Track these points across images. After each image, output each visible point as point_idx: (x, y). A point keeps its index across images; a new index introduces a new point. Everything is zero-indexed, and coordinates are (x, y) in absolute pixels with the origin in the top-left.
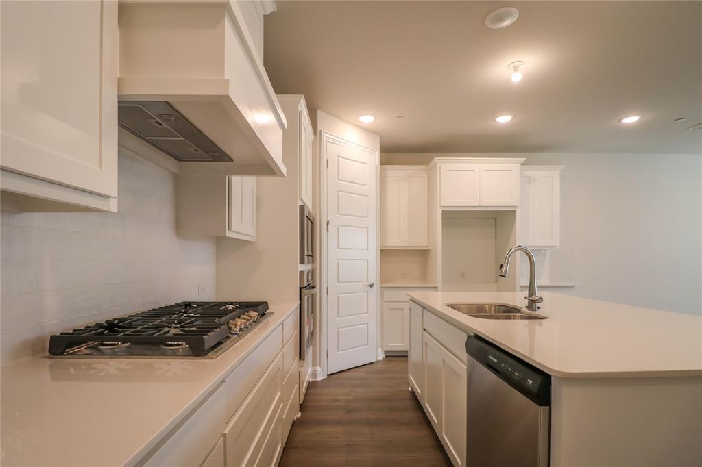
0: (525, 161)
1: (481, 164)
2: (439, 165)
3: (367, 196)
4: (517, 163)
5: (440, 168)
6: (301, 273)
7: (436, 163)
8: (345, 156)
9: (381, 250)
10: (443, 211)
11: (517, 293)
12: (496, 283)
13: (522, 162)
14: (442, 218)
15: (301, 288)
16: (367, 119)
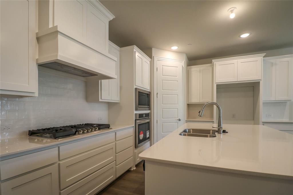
0: (265, 55)
1: (238, 60)
2: (215, 63)
3: (177, 81)
4: (261, 56)
5: (215, 64)
6: (136, 114)
7: (214, 63)
8: (165, 65)
9: (188, 105)
10: (217, 85)
11: (260, 125)
12: (253, 120)
13: (264, 55)
14: (217, 88)
15: (135, 120)
16: (175, 48)
